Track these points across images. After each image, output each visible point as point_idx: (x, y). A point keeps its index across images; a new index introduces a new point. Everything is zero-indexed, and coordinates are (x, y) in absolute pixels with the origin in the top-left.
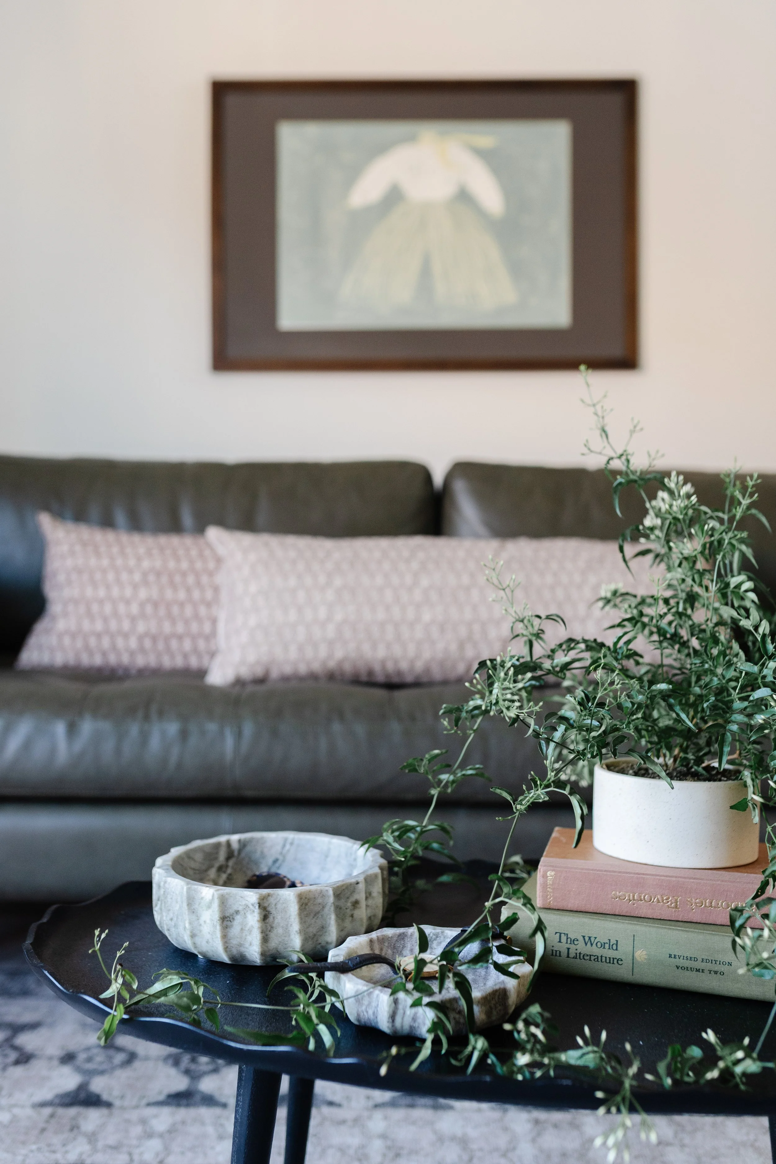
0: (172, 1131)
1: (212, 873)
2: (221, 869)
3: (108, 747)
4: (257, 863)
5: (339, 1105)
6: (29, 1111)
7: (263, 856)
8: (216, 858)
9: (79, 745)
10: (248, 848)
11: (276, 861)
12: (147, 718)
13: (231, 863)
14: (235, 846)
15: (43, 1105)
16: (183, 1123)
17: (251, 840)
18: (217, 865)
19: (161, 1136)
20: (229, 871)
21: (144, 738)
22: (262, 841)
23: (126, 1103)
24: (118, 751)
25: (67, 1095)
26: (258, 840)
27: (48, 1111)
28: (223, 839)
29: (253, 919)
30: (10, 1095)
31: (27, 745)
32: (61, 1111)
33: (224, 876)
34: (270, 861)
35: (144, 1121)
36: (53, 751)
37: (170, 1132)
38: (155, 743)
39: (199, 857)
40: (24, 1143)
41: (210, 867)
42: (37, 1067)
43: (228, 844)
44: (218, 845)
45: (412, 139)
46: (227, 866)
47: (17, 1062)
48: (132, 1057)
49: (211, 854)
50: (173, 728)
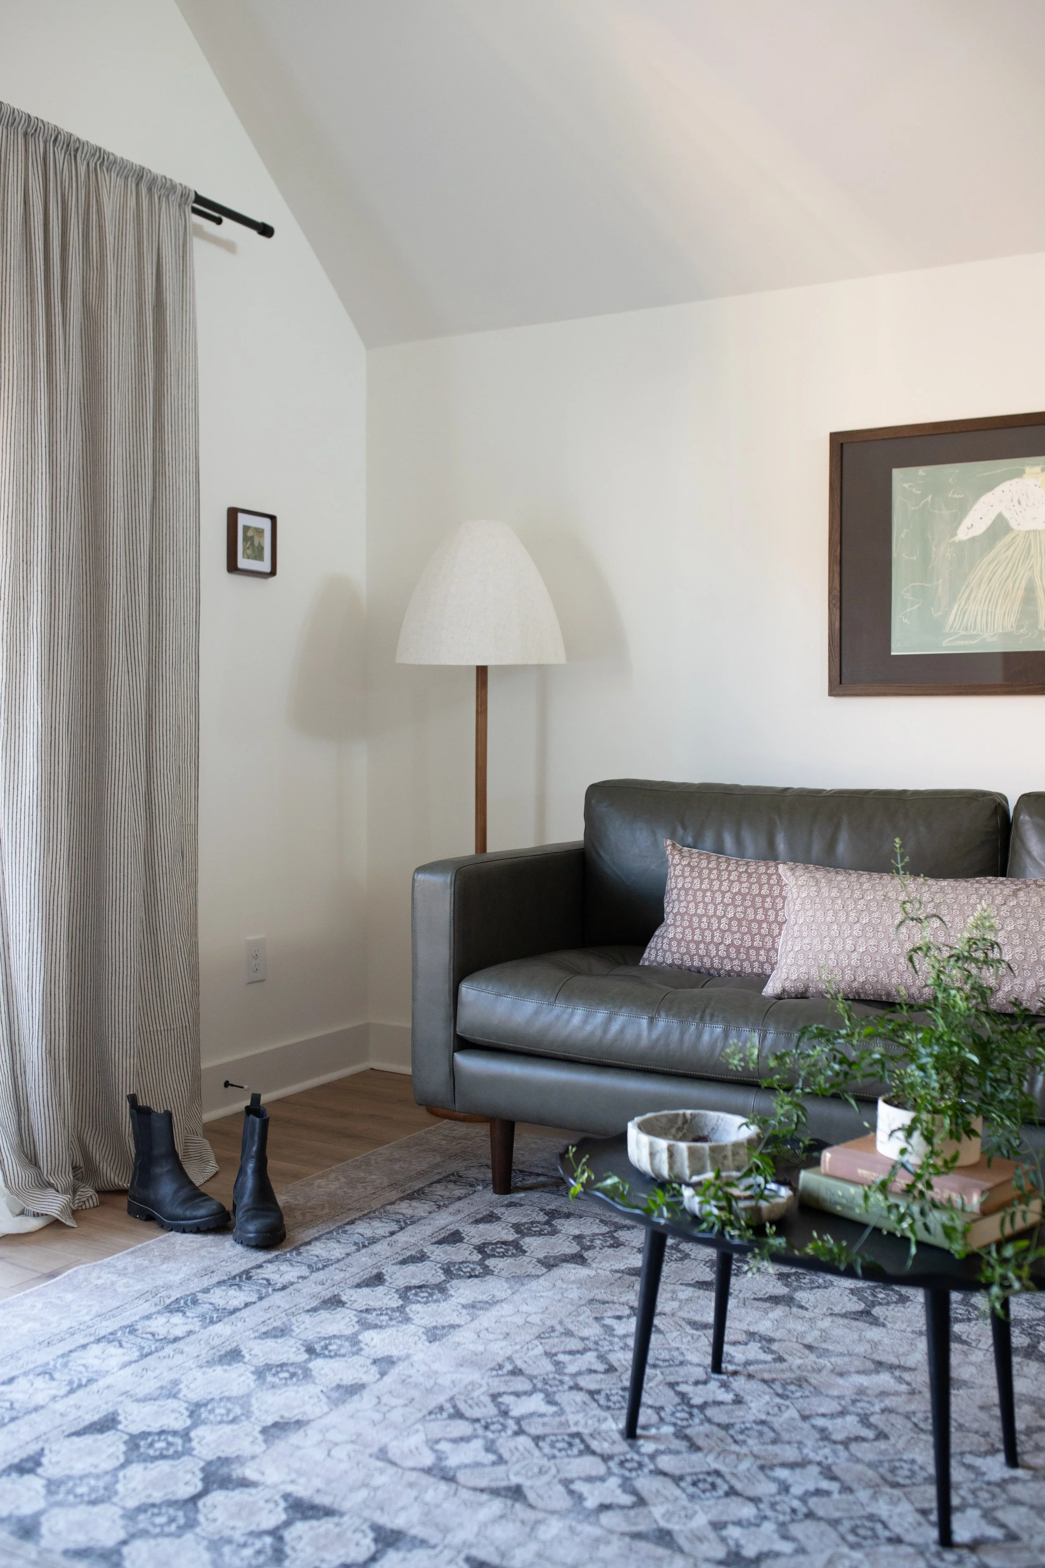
0: (689, 1300)
1: (673, 1131)
2: (679, 1129)
3: (675, 1036)
4: (702, 1129)
5: (807, 1309)
6: (608, 1273)
7: (706, 1125)
8: (676, 1123)
9: (655, 1034)
10: (697, 1119)
11: (713, 1129)
12: (702, 1019)
13: (685, 1127)
14: (688, 1117)
15: (617, 1271)
16: (698, 1298)
17: (699, 1114)
18: (676, 1126)
19: (681, 1301)
20: (684, 1131)
21: (699, 1034)
22: (705, 1116)
23: (668, 1281)
24: (681, 1040)
25: (634, 1269)
26: (702, 1115)
27: (619, 1275)
28: (681, 1112)
29: (664, 1156)
30: (600, 1263)
31: (622, 1031)
32: (626, 1276)
33: (681, 1134)
34: (710, 1129)
35: (674, 1292)
36: (639, 1036)
37: (687, 1300)
38: (706, 1037)
39: (664, 1120)
40: (598, 1288)
41: (672, 1127)
42: (623, 1251)
43: (684, 1115)
44: (677, 1115)
45: (1020, 474)
46: (683, 1128)
47: (611, 1246)
48: (686, 1256)
49: (673, 1119)
50: (719, 1030)
